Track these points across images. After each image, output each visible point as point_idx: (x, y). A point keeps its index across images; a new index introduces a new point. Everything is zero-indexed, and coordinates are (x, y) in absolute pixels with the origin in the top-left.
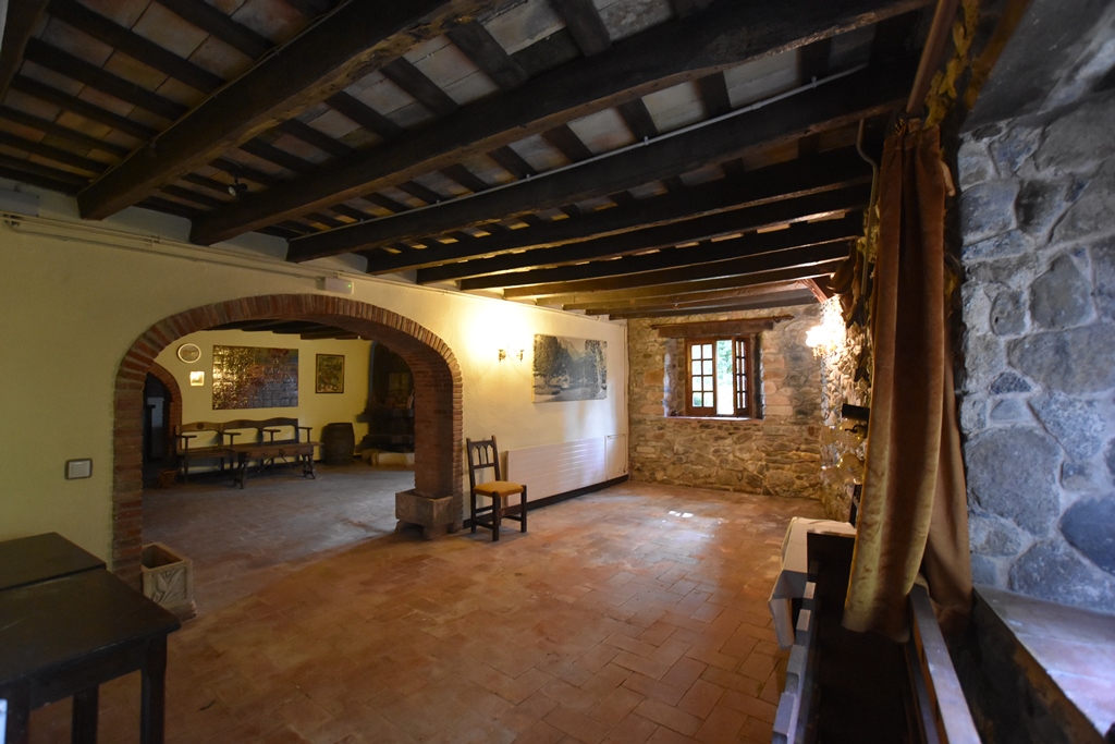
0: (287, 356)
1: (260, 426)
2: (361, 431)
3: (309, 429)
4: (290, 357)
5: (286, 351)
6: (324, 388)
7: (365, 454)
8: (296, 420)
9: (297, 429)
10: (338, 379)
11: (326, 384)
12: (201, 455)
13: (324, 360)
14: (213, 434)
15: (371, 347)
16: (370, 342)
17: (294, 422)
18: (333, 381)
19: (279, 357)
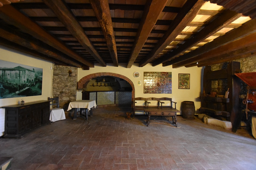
0: (168, 74)
1: (159, 100)
2: (198, 105)
3: (175, 103)
4: (169, 75)
5: (167, 73)
6: (182, 87)
7: (201, 116)
8: (171, 99)
9: (171, 102)
10: (187, 83)
11: (182, 85)
12: (139, 108)
13: (182, 76)
14: (144, 102)
15: (202, 70)
16: (201, 68)
17: (170, 99)
18: (185, 84)
19: (165, 75)
